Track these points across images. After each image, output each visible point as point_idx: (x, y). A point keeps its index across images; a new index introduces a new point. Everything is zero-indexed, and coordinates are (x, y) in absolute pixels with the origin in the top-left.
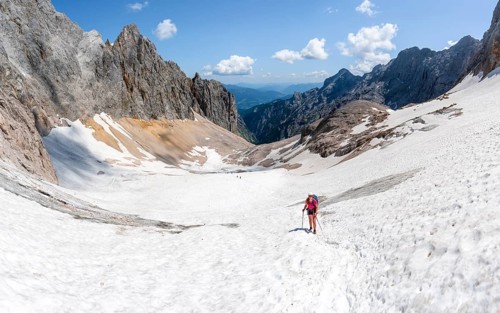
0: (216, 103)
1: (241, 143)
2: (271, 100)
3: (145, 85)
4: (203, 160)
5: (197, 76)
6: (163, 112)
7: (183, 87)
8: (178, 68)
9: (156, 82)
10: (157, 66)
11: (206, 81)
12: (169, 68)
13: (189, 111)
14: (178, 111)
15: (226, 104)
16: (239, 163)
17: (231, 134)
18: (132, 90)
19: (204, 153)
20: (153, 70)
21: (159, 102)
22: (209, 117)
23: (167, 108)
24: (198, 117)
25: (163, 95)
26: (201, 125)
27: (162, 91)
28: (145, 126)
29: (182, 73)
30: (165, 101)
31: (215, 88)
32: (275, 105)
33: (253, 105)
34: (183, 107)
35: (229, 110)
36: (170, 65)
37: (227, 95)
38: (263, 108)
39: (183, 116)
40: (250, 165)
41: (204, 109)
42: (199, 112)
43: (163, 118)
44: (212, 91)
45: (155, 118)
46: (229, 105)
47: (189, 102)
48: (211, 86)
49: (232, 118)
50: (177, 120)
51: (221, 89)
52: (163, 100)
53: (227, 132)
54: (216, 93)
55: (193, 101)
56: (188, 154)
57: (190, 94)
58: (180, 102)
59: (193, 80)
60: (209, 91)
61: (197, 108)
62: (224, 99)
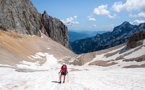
0: (57, 30)
5: (45, 12)
6: (14, 27)
8: (32, 5)
9: (8, 2)
13: (37, 31)
14: (28, 29)
15: (63, 32)
17: (65, 48)
19: (45, 57)
23: (18, 24)
24: (43, 36)
25: (15, 14)
26: (45, 40)
27: (14, 10)
29: (35, 8)
30: (16, 19)
31: (56, 22)
34: (32, 27)
35: (64, 35)
37: (63, 27)
39: (32, 33)
41: (48, 32)
42: (45, 33)
45: (5, 30)
48: (54, 21)
49: (65, 40)
50: (26, 35)
51: (60, 23)
52: (15, 18)
53: (62, 46)
54: (57, 25)
55: (41, 26)
56: (31, 57)
57: (39, 21)
58: (30, 23)
59: (43, 15)
60: (53, 23)
61: (43, 31)
62: (61, 29)
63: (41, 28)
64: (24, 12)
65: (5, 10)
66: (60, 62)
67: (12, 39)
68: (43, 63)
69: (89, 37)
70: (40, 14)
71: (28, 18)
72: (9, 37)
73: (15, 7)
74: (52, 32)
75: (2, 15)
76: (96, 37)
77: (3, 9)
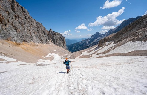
0: (59, 40)
5: (51, 30)
6: (32, 40)
7: (44, 32)
8: (42, 25)
11: (54, 32)
13: (47, 41)
14: (41, 40)
15: (62, 40)
19: (53, 56)
21: (29, 35)
22: (56, 44)
23: (35, 38)
24: (51, 44)
25: (32, 32)
26: (53, 46)
27: (31, 30)
29: (44, 27)
30: (33, 35)
35: (63, 42)
39: (44, 42)
41: (54, 41)
42: (52, 42)
43: (32, 42)
45: (26, 42)
48: (56, 34)
49: (64, 45)
50: (40, 44)
51: (60, 35)
52: (32, 34)
53: (63, 49)
54: (58, 36)
55: (49, 38)
56: (45, 57)
57: (47, 35)
58: (42, 37)
59: (49, 31)
60: (56, 35)
61: (50, 41)
62: (61, 39)
63: (49, 39)
64: (38, 30)
65: (26, 30)
66: (62, 58)
67: (32, 47)
68: (52, 60)
69: (78, 42)
70: (48, 31)
71: (41, 33)
72: (29, 46)
73: (32, 27)
74: (56, 41)
75: (24, 33)
76: (82, 41)
77: (24, 29)
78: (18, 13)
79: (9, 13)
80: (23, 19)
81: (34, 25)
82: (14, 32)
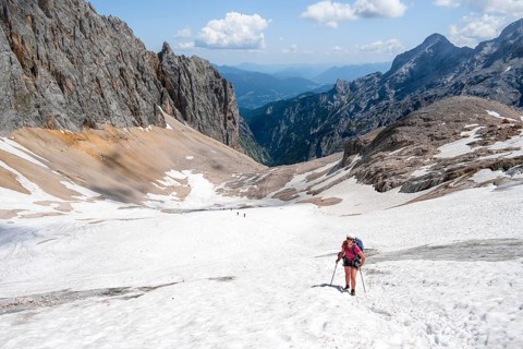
0: (203, 98)
1: (245, 163)
2: (296, 94)
3: (62, 63)
4: (183, 191)
5: (166, 48)
6: (107, 115)
7: (140, 69)
8: (129, 32)
9: (87, 57)
10: (86, 25)
11: (182, 58)
12: (110, 31)
13: (156, 111)
14: (135, 112)
15: (220, 100)
16: (243, 195)
17: (228, 150)
18: (34, 71)
19: (184, 181)
20: (78, 33)
21: (96, 97)
22: (192, 121)
23: (114, 106)
24: (172, 123)
25: (104, 83)
26: (178, 135)
27: (101, 75)
28: (73, 141)
29: (138, 41)
30: (108, 94)
31: (200, 71)
32: (303, 102)
33: (265, 102)
34: (143, 104)
35: (225, 110)
36: (113, 24)
37: (220, 86)
38: (282, 107)
39: (145, 120)
40: (260, 197)
41: (181, 108)
42: (174, 114)
43: (107, 125)
44: (195, 75)
45: (92, 126)
46: (224, 102)
47: (153, 96)
48: (192, 67)
49: (229, 122)
50: (133, 129)
51: (211, 73)
52: (105, 91)
54: (201, 80)
55: (162, 94)
56: (158, 184)
57: (155, 82)
58: (138, 97)
59: (160, 55)
60: (190, 76)
61: (169, 108)
62: (216, 91)
63: (161, 102)
64: (121, 70)
65: (85, 80)
66: (220, 191)
68: (186, 195)
70: (153, 55)
71: (132, 82)
73: (103, 63)
74: (190, 104)
75: (83, 92)
76: (335, 91)
77: (81, 78)
78: (60, 15)
79: (33, 20)
80: (74, 37)
81: (108, 48)
82: (56, 92)
